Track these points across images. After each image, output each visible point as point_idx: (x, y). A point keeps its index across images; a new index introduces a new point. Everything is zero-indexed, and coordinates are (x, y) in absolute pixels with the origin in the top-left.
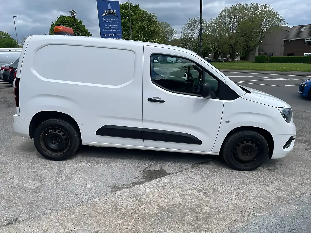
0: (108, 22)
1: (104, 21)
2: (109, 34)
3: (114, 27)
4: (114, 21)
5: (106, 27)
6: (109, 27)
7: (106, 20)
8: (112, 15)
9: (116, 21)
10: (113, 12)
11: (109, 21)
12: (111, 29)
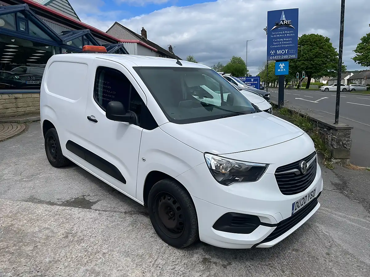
0: (278, 36)
1: (273, 35)
2: (278, 51)
3: (286, 41)
4: (287, 34)
5: (276, 42)
6: (279, 41)
7: (276, 34)
8: (285, 27)
9: (289, 34)
10: (287, 23)
11: (279, 34)
12: (281, 44)
